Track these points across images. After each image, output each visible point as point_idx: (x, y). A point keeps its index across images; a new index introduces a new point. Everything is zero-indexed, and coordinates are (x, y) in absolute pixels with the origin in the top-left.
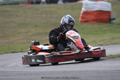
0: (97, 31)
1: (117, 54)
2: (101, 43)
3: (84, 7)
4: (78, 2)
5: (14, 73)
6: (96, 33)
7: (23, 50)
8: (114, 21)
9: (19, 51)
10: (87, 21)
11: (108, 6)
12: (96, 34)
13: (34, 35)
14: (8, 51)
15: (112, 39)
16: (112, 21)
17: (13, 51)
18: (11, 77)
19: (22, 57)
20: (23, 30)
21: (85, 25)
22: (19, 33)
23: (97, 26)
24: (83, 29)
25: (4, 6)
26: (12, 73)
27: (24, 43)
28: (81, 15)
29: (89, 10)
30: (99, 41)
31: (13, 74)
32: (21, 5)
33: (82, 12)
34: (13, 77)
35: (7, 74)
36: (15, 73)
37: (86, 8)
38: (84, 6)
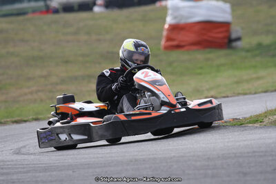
0: (201, 68)
1: (248, 116)
2: (212, 93)
3: (171, 14)
4: (158, 4)
5: (21, 168)
6: (199, 71)
7: (40, 117)
8: (238, 44)
9: (31, 117)
10: (178, 47)
11: (224, 11)
12: (200, 74)
13: (63, 81)
15: (237, 83)
16: (234, 44)
17: (16, 119)
18: (15, 177)
19: (38, 131)
20: (38, 72)
21: (175, 55)
22: (29, 79)
23: (200, 56)
24: (170, 64)
26: (16, 168)
27: (41, 100)
28: (165, 33)
29: (183, 21)
30: (208, 90)
31: (20, 170)
32: (29, 16)
33: (166, 26)
34: (19, 177)
35: (5, 171)
36: (24, 168)
37: (175, 18)
38: (170, 12)
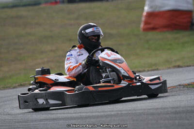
0: (170, 45)
2: (179, 63)
3: (149, 5)
6: (169, 47)
10: (153, 29)
12: (169, 49)
14: (24, 83)
20: (49, 48)
21: (151, 35)
22: (42, 53)
23: (169, 35)
24: (147, 41)
25: (15, 10)
28: (143, 19)
29: (157, 10)
30: (175, 61)
32: (42, 6)
33: (145, 14)
37: (151, 7)
38: (147, 3)
